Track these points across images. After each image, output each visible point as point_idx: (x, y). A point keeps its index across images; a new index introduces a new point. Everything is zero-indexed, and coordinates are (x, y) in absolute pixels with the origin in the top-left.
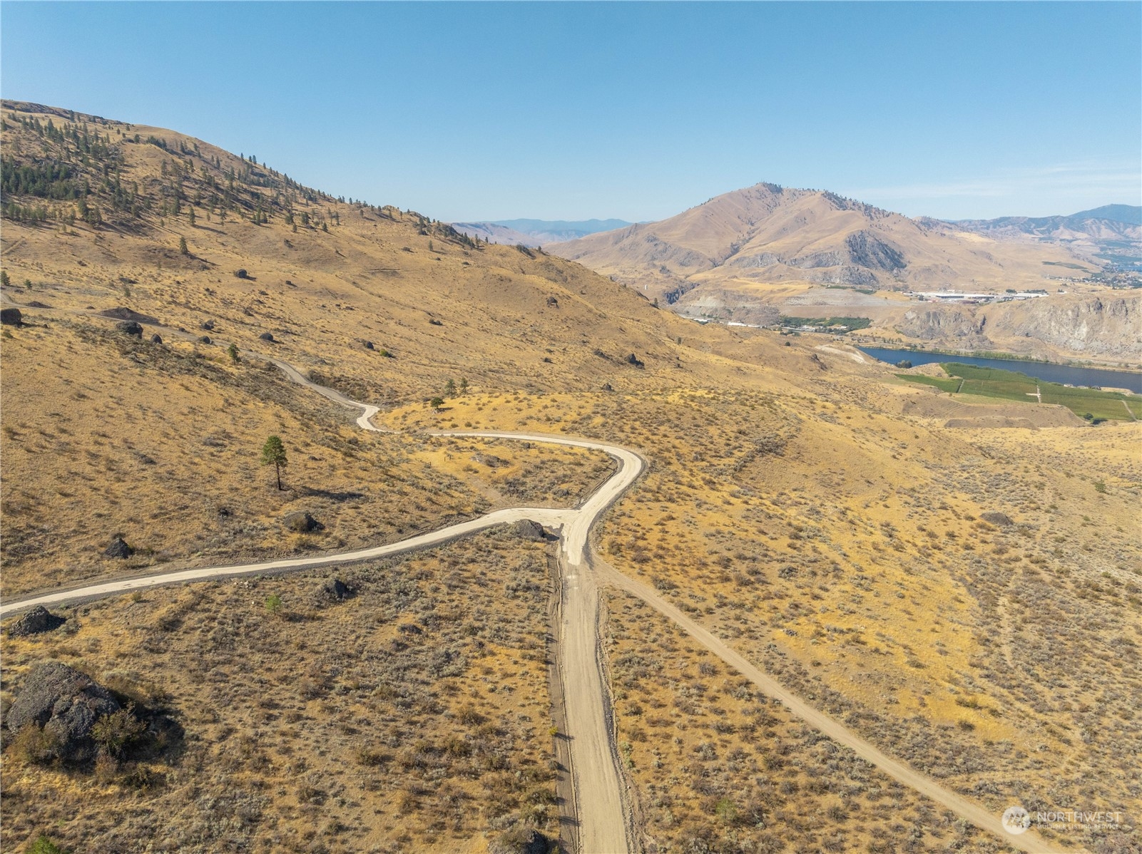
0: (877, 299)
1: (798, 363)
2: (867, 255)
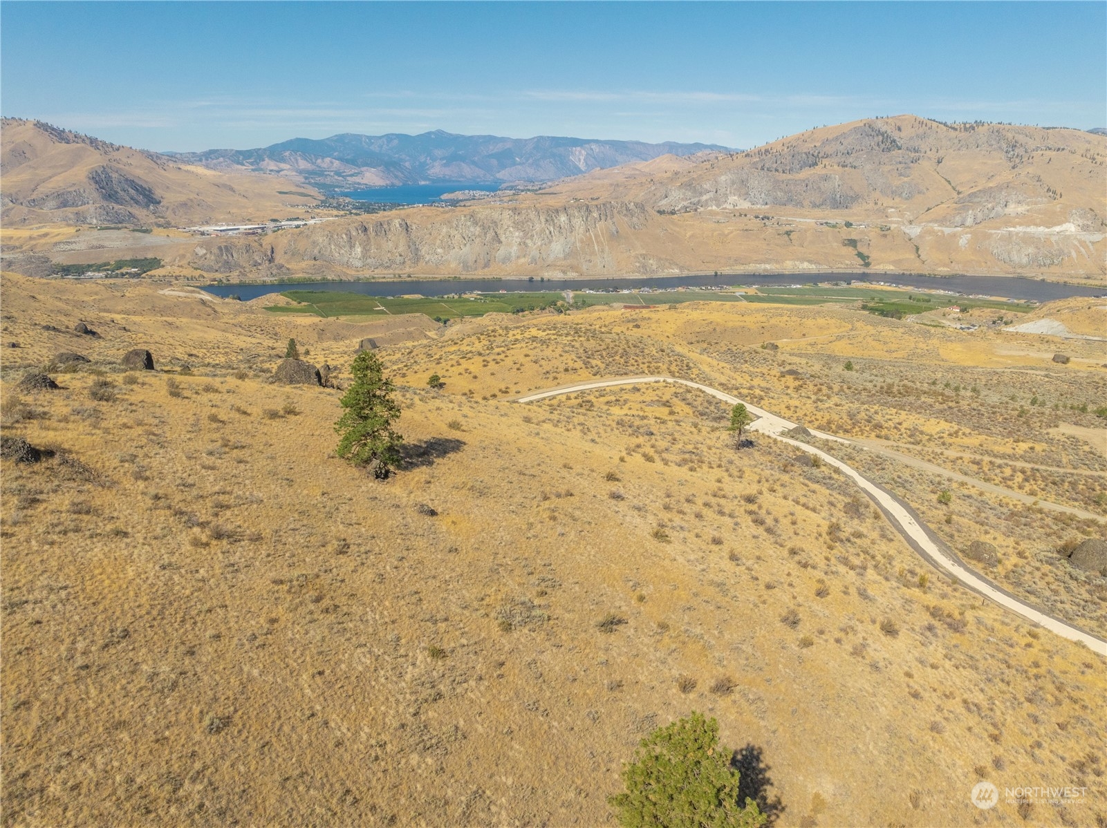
0: (158, 237)
1: (192, 309)
2: (116, 192)
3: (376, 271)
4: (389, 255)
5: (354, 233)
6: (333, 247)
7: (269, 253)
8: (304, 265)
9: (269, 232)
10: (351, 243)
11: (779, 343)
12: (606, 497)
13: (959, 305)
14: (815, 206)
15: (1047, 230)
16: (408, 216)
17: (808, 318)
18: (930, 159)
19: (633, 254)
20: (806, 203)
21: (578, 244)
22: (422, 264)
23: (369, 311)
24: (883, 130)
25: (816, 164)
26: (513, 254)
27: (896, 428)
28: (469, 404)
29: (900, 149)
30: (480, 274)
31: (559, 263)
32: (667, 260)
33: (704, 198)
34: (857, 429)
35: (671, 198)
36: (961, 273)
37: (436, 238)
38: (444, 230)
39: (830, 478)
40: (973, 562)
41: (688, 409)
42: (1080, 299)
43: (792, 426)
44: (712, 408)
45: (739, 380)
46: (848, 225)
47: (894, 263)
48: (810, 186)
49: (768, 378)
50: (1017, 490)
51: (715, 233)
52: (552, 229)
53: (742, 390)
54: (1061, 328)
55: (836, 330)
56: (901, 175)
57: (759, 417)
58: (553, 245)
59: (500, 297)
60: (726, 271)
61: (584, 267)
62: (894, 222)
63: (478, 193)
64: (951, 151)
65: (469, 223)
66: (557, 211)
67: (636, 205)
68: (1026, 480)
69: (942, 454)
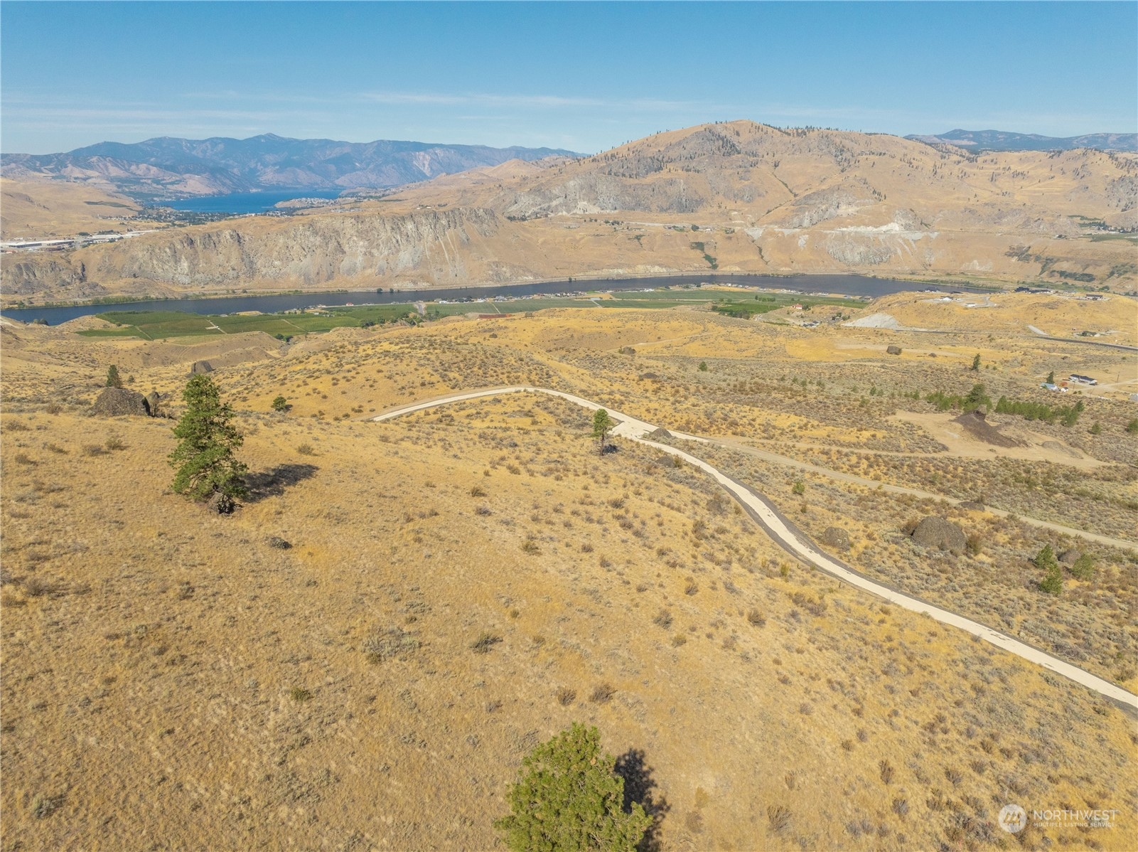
3: (207, 287)
4: (220, 269)
5: (179, 247)
6: (155, 262)
7: (79, 271)
8: (121, 283)
9: (78, 247)
10: (176, 257)
11: (635, 347)
12: (473, 513)
13: (801, 303)
14: (662, 210)
15: (875, 230)
16: (240, 226)
17: (662, 321)
18: (767, 162)
19: (485, 261)
20: (654, 207)
21: (428, 253)
22: (258, 278)
23: (201, 330)
24: (723, 134)
25: (660, 169)
26: (358, 265)
27: (750, 424)
28: (320, 426)
29: (739, 153)
30: (323, 287)
31: (408, 273)
32: (520, 267)
33: (554, 203)
34: (715, 428)
35: (520, 204)
36: (801, 272)
37: (272, 250)
38: (281, 241)
39: (692, 477)
40: (829, 548)
41: (550, 418)
42: (907, 293)
43: (653, 428)
44: (574, 415)
45: (600, 385)
46: (695, 228)
47: (739, 264)
48: (656, 189)
49: (627, 382)
50: (863, 476)
51: (567, 239)
52: (399, 238)
53: (602, 396)
54: (893, 321)
55: (689, 332)
56: (741, 178)
57: (620, 422)
58: (401, 254)
59: (347, 311)
60: (580, 276)
61: (435, 276)
62: (738, 224)
63: (316, 201)
64: (786, 155)
65: (308, 233)
66: (403, 219)
67: (486, 211)
68: (871, 466)
69: (794, 446)
